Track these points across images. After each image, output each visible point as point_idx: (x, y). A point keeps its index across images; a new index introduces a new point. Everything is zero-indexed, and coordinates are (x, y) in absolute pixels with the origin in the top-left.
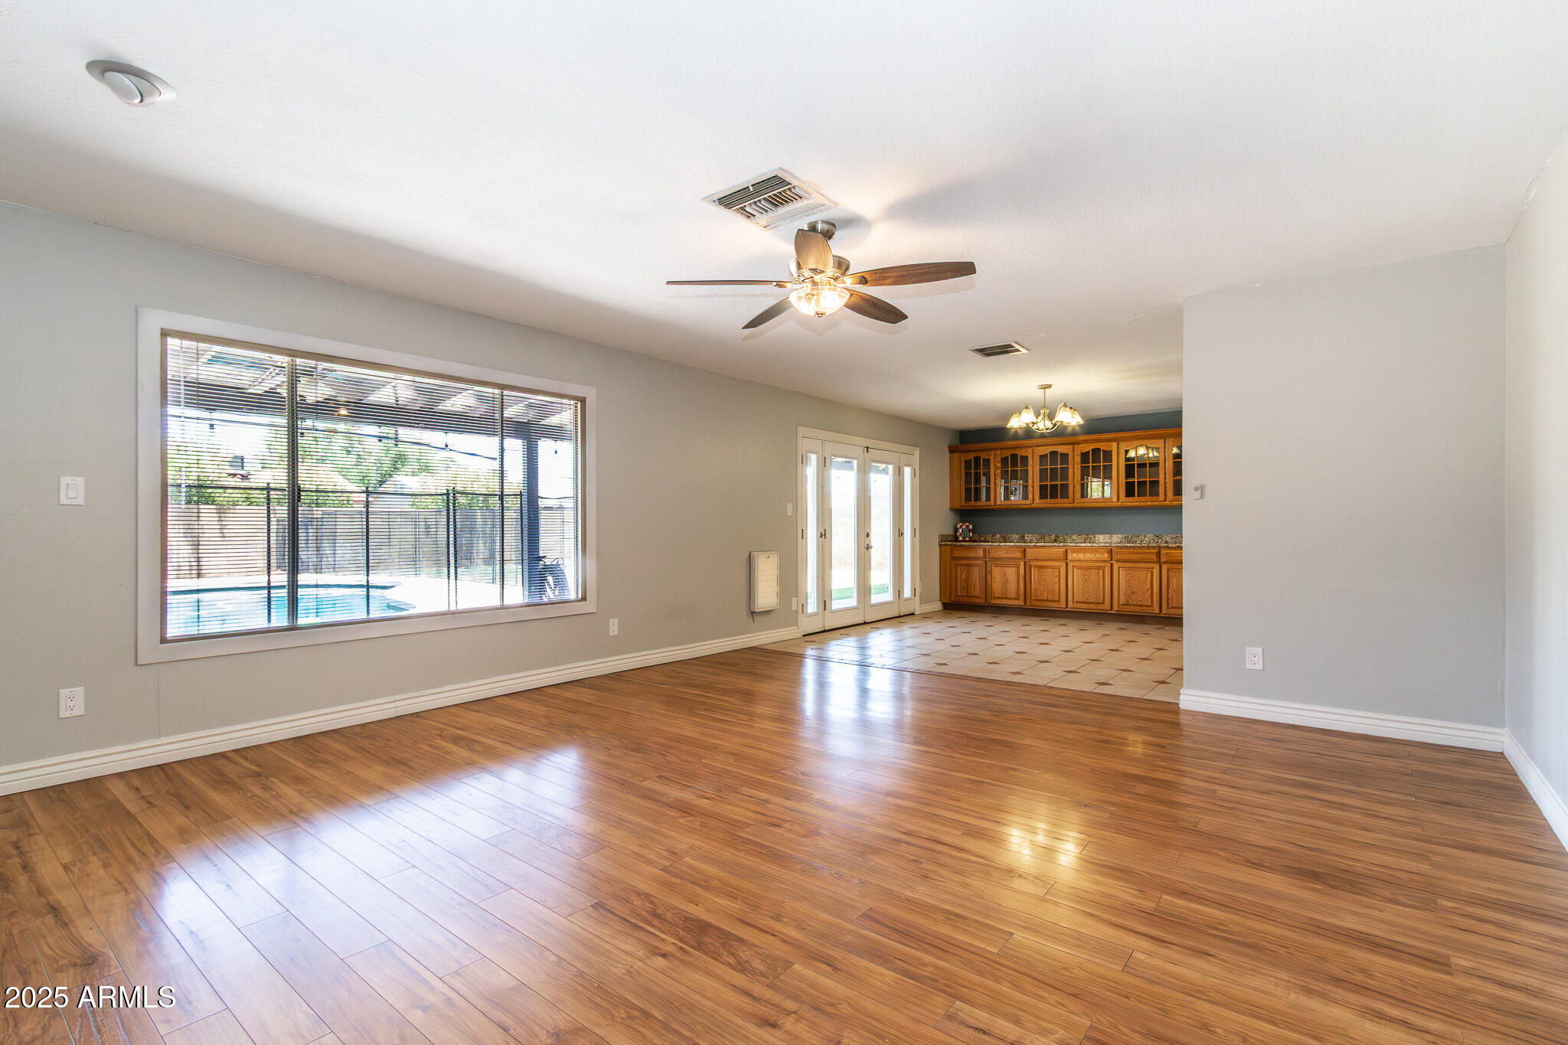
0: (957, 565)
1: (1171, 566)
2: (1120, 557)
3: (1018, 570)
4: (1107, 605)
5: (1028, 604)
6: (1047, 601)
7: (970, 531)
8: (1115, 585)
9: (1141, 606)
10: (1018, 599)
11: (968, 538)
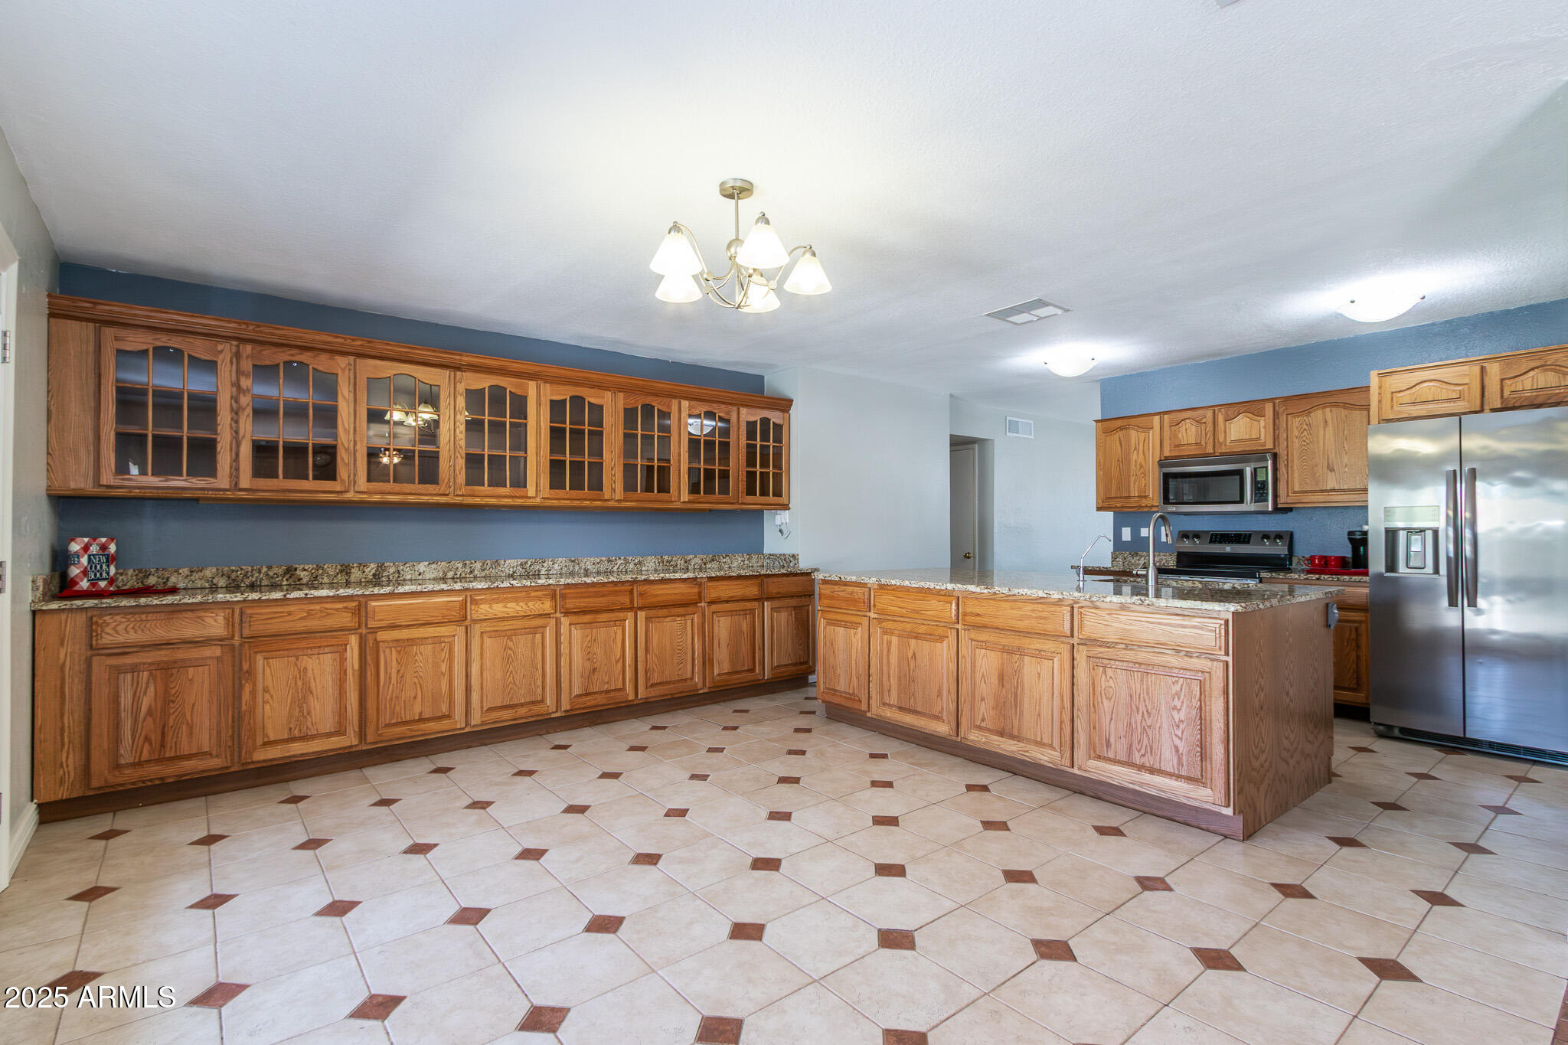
0: (119, 670)
1: (652, 613)
2: (570, 604)
3: (343, 660)
4: (550, 701)
5: (370, 738)
6: (422, 720)
7: (110, 559)
8: (564, 662)
9: (607, 691)
10: (340, 732)
11: (105, 583)
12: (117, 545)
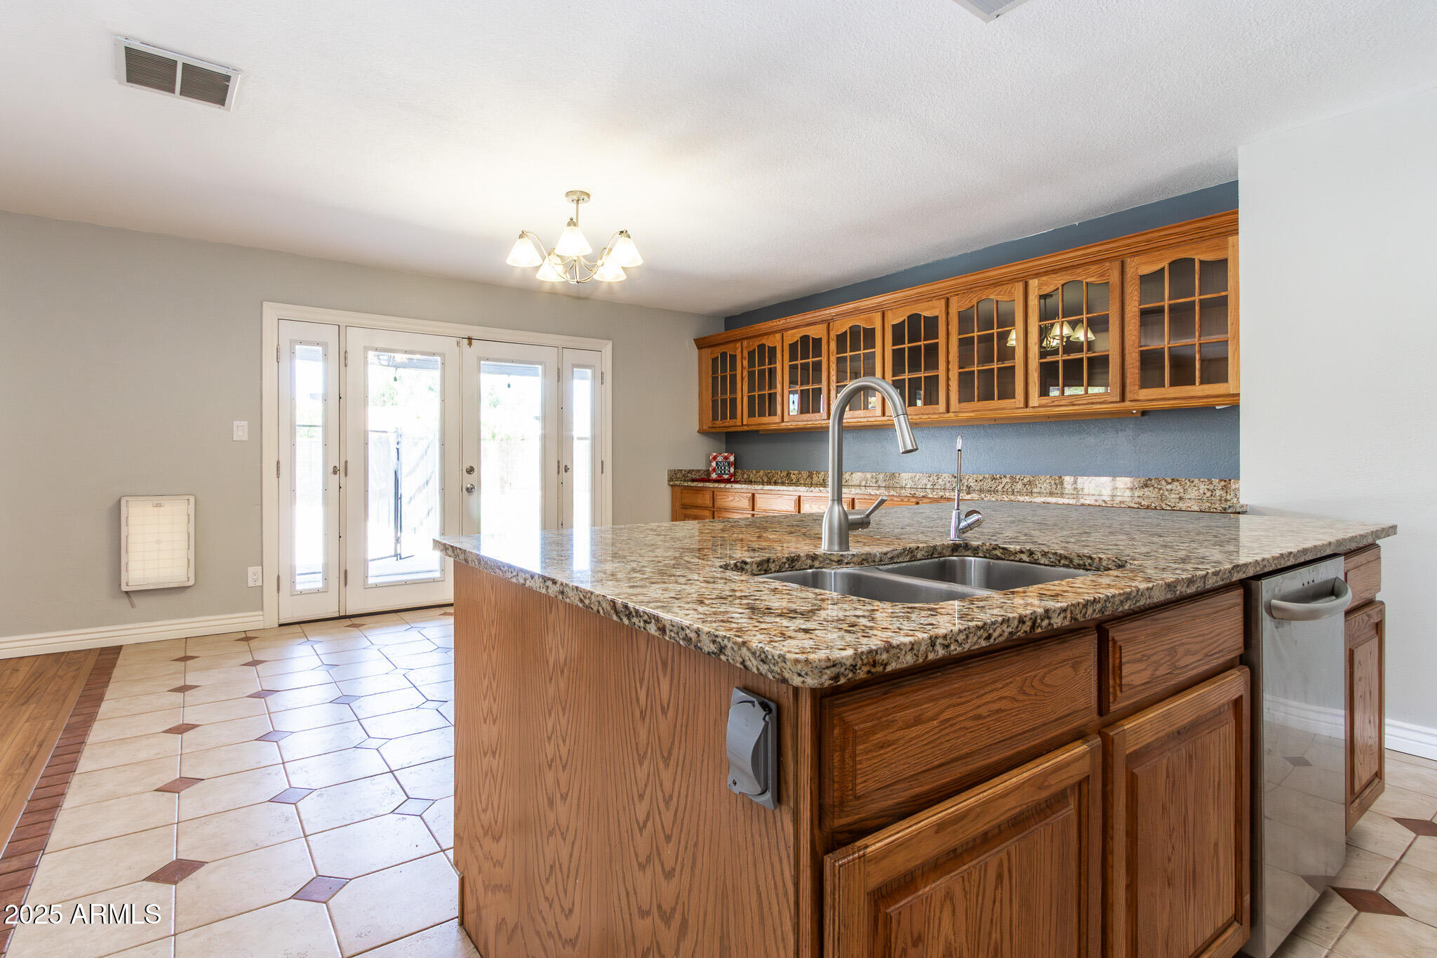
11: (727, 476)
12: (735, 457)
